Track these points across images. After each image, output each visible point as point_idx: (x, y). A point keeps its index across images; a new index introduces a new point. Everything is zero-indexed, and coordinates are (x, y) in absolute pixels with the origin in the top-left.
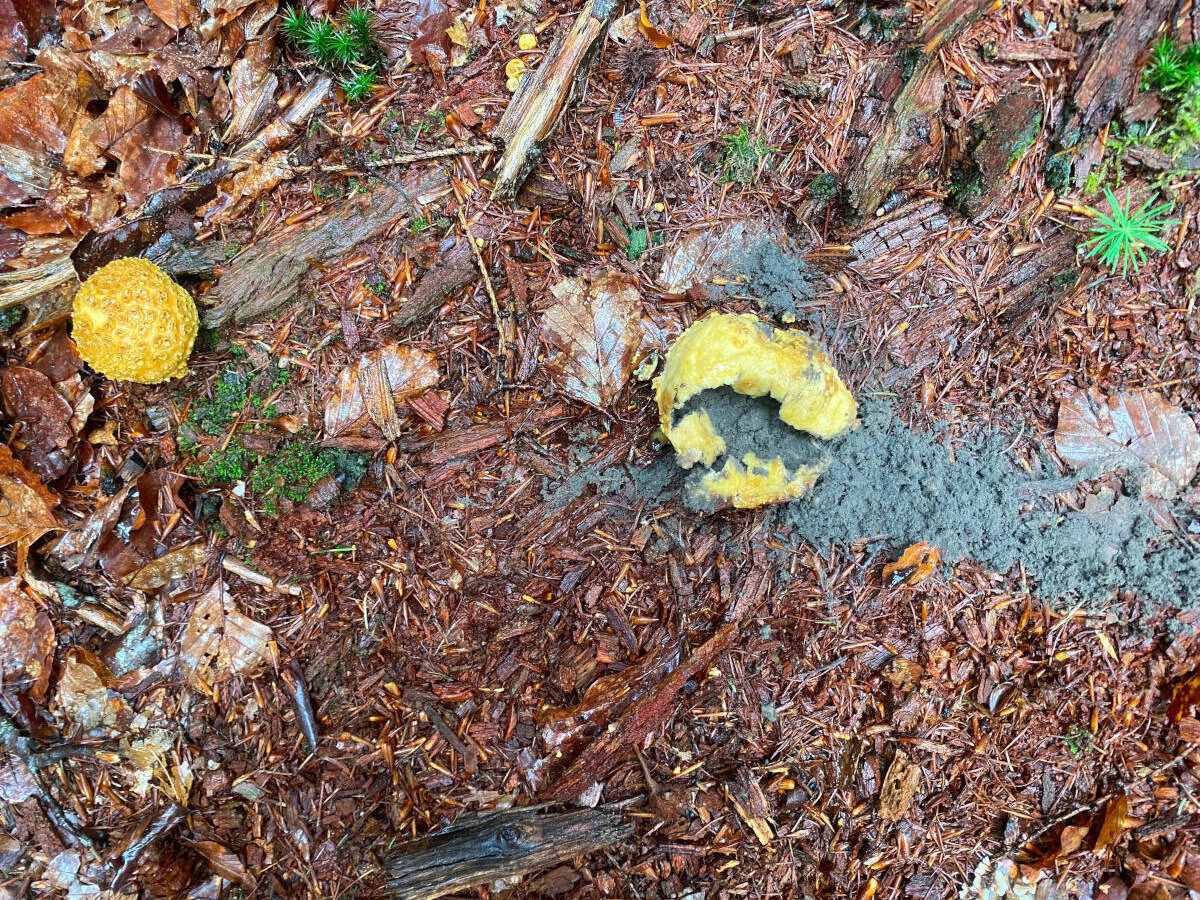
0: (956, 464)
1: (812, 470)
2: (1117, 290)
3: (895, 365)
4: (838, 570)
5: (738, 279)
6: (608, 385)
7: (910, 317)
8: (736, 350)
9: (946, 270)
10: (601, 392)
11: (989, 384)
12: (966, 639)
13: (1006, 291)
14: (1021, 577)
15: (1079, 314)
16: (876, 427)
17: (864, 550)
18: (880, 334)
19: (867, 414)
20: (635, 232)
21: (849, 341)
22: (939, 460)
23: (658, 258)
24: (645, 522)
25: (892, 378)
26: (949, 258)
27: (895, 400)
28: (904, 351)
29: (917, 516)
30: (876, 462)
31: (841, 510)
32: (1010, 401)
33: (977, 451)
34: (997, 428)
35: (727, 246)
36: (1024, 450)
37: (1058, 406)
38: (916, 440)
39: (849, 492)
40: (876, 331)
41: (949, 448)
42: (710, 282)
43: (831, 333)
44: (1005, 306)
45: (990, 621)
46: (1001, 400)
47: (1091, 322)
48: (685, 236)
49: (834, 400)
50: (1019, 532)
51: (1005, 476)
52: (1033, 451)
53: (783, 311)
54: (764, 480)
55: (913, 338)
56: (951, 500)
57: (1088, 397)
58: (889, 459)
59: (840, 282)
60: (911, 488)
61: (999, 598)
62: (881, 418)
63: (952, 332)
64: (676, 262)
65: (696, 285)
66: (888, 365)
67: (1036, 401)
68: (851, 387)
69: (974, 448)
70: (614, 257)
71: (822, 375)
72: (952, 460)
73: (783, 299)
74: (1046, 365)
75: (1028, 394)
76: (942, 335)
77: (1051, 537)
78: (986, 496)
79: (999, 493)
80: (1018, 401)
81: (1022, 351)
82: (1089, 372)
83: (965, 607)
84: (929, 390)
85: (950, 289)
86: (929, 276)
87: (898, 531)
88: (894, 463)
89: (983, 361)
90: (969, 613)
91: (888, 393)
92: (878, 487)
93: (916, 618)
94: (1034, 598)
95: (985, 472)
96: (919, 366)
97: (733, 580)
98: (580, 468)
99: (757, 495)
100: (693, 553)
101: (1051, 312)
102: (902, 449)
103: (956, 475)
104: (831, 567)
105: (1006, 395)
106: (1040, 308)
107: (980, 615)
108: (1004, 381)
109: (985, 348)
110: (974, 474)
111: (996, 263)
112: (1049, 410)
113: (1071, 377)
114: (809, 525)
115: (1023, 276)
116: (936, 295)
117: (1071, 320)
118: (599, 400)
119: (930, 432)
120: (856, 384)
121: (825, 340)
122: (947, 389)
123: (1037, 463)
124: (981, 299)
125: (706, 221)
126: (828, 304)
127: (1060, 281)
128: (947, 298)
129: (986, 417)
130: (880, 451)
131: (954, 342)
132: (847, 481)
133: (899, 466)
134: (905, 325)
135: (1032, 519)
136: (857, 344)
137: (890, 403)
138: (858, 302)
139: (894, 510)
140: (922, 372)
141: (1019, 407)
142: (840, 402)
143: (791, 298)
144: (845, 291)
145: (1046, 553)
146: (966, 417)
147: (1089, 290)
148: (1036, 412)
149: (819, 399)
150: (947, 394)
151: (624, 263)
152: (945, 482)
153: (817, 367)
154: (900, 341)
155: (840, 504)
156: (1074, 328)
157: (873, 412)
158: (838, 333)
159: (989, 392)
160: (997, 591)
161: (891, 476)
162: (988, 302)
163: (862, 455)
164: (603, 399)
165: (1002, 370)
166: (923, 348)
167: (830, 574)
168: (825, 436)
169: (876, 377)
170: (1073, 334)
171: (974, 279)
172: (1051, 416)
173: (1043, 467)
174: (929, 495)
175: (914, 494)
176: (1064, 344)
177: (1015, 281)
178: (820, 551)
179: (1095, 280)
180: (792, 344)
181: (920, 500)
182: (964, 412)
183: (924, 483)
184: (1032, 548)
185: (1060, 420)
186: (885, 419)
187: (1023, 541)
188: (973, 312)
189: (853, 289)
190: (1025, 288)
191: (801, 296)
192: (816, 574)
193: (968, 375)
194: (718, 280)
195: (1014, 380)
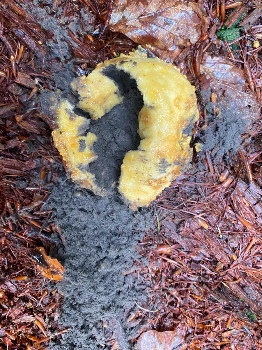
0: (122, 277)
1: (93, 184)
2: (246, 344)
3: (178, 226)
4: (35, 218)
5: (218, 109)
6: (127, 26)
7: (212, 228)
8: (172, 101)
9: (246, 244)
10: (120, 23)
11: (176, 284)
12: (12, 307)
13: (239, 284)
14: (60, 331)
15: (229, 326)
16: (135, 222)
17: (52, 232)
18: (197, 211)
19: (143, 214)
20: (237, 30)
21: (189, 192)
22: (122, 266)
23: (221, 52)
24: (37, 81)
25: (170, 225)
26: (254, 245)
27: (156, 230)
28: (189, 230)
29: (82, 261)
30: (112, 227)
31: (76, 212)
32: (169, 299)
33: (134, 287)
34: (151, 296)
35: (238, 97)
36: (140, 314)
37: (172, 329)
38: (132, 249)
39: (89, 214)
40: (199, 208)
41: (132, 270)
42: (212, 91)
43: (192, 179)
44: (229, 285)
45: (28, 318)
46: (168, 294)
47: (226, 334)
48: (240, 67)
49: (147, 188)
50: (88, 323)
51: (122, 307)
52: (140, 320)
53: (203, 142)
54: (76, 149)
55: (198, 233)
56: (97, 280)
57: (181, 345)
58: (116, 235)
59: (227, 178)
60: (99, 253)
61: (43, 321)
62: (142, 224)
63: (205, 256)
64: (221, 66)
65: (208, 81)
66: (177, 221)
67: (172, 314)
68: (159, 200)
69: (136, 285)
70: (217, 21)
71: (164, 175)
72: (125, 274)
73: (211, 141)
74: (195, 314)
75: (175, 309)
76: (202, 251)
77: (88, 344)
78: (106, 300)
79: (109, 308)
80: (169, 304)
81: (201, 300)
82: (195, 340)
83: (32, 302)
84: (166, 250)
85: (234, 249)
86: (241, 235)
87: (69, 251)
88: (114, 239)
89: (191, 279)
90: (29, 305)
91: (159, 225)
92: (96, 232)
93: (17, 273)
94: (49, 341)
95: (122, 296)
96: (180, 240)
97: (11, 150)
98: (64, 25)
99: (65, 148)
100: (25, 119)
101: (228, 312)
102: (124, 242)
103: (115, 278)
104: (37, 213)
105: (172, 296)
106: (230, 305)
107: (30, 311)
108: (180, 293)
109: (200, 278)
110: (118, 289)
111: (255, 274)
112: (168, 324)
113: (190, 331)
114: (60, 192)
115: (250, 292)
116: (229, 242)
117: (224, 323)
118: (114, 24)
119: (140, 256)
120: (161, 203)
121: (186, 177)
122: (169, 260)
123: (133, 324)
124: (231, 271)
125: (253, 79)
126: (211, 174)
127: (249, 314)
128: (228, 249)
129: (156, 287)
130: (120, 228)
131: (199, 258)
132: (95, 211)
133: (112, 243)
134: (206, 226)
135: (98, 329)
136: (188, 197)
137: (153, 227)
138: (215, 193)
139: (83, 245)
140: (177, 243)
141: (166, 305)
142: (147, 193)
143: (211, 147)
144: (221, 183)
145: (78, 343)
146: (153, 275)
147: (242, 328)
148: (165, 316)
149: (146, 177)
150: (165, 261)
151: (214, 28)
152: (109, 273)
153: (169, 169)
154: (195, 226)
155: (80, 210)
156: (219, 326)
157: (145, 218)
158: (193, 184)
159: (171, 286)
160: (47, 320)
161: (105, 239)
162: (230, 275)
163: (114, 217)
164: (115, 25)
165: (187, 291)
166: (193, 241)
167: (32, 213)
168: (121, 188)
169: (168, 215)
170: (216, 326)
171: (242, 263)
172: (164, 326)
173: (132, 328)
174: (98, 265)
175: (96, 256)
176: (209, 323)
177: (246, 289)
178: (45, 203)
179: (249, 330)
180: (182, 149)
181: (93, 261)
182: (156, 274)
183: (105, 261)
184: (79, 335)
185: (164, 333)
186: (141, 226)
187: (82, 328)
188: (222, 267)
189: (223, 188)
190: (242, 295)
191: (213, 154)
192: (29, 204)
193: (180, 271)
194: (214, 97)
195: (182, 299)
